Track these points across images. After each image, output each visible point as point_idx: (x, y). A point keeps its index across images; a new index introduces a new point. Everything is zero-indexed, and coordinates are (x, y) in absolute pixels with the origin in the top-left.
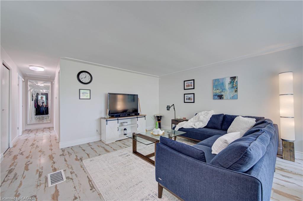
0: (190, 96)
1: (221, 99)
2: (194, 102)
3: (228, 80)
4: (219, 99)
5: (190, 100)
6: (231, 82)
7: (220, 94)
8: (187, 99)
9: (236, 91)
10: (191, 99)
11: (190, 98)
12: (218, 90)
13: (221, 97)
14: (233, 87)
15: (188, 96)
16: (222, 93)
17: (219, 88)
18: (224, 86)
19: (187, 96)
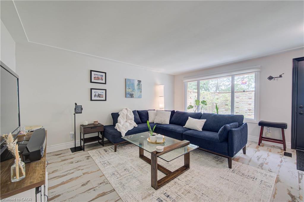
0: (101, 93)
1: (132, 97)
2: (106, 100)
3: (136, 83)
4: (130, 98)
5: (100, 97)
6: (138, 84)
7: (131, 93)
8: (95, 96)
9: (141, 92)
10: (102, 96)
11: (100, 95)
12: (130, 90)
13: (132, 96)
14: (139, 89)
15: (97, 92)
16: (133, 93)
17: (131, 88)
18: (134, 87)
19: (95, 92)
